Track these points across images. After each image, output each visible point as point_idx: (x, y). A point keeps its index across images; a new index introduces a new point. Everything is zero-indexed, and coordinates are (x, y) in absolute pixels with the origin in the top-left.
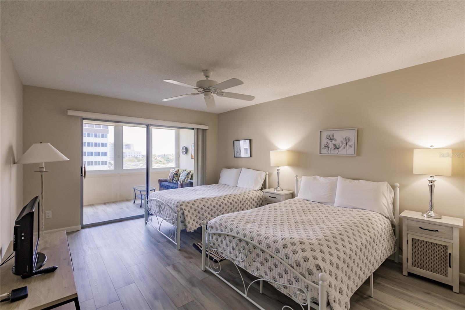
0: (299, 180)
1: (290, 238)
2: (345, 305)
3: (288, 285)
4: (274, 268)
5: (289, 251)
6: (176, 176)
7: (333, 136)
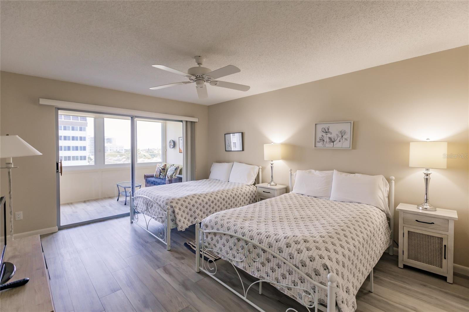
0: (294, 174)
1: (292, 236)
2: (352, 305)
3: (292, 286)
4: (277, 268)
5: (293, 250)
6: (164, 171)
7: (328, 129)
